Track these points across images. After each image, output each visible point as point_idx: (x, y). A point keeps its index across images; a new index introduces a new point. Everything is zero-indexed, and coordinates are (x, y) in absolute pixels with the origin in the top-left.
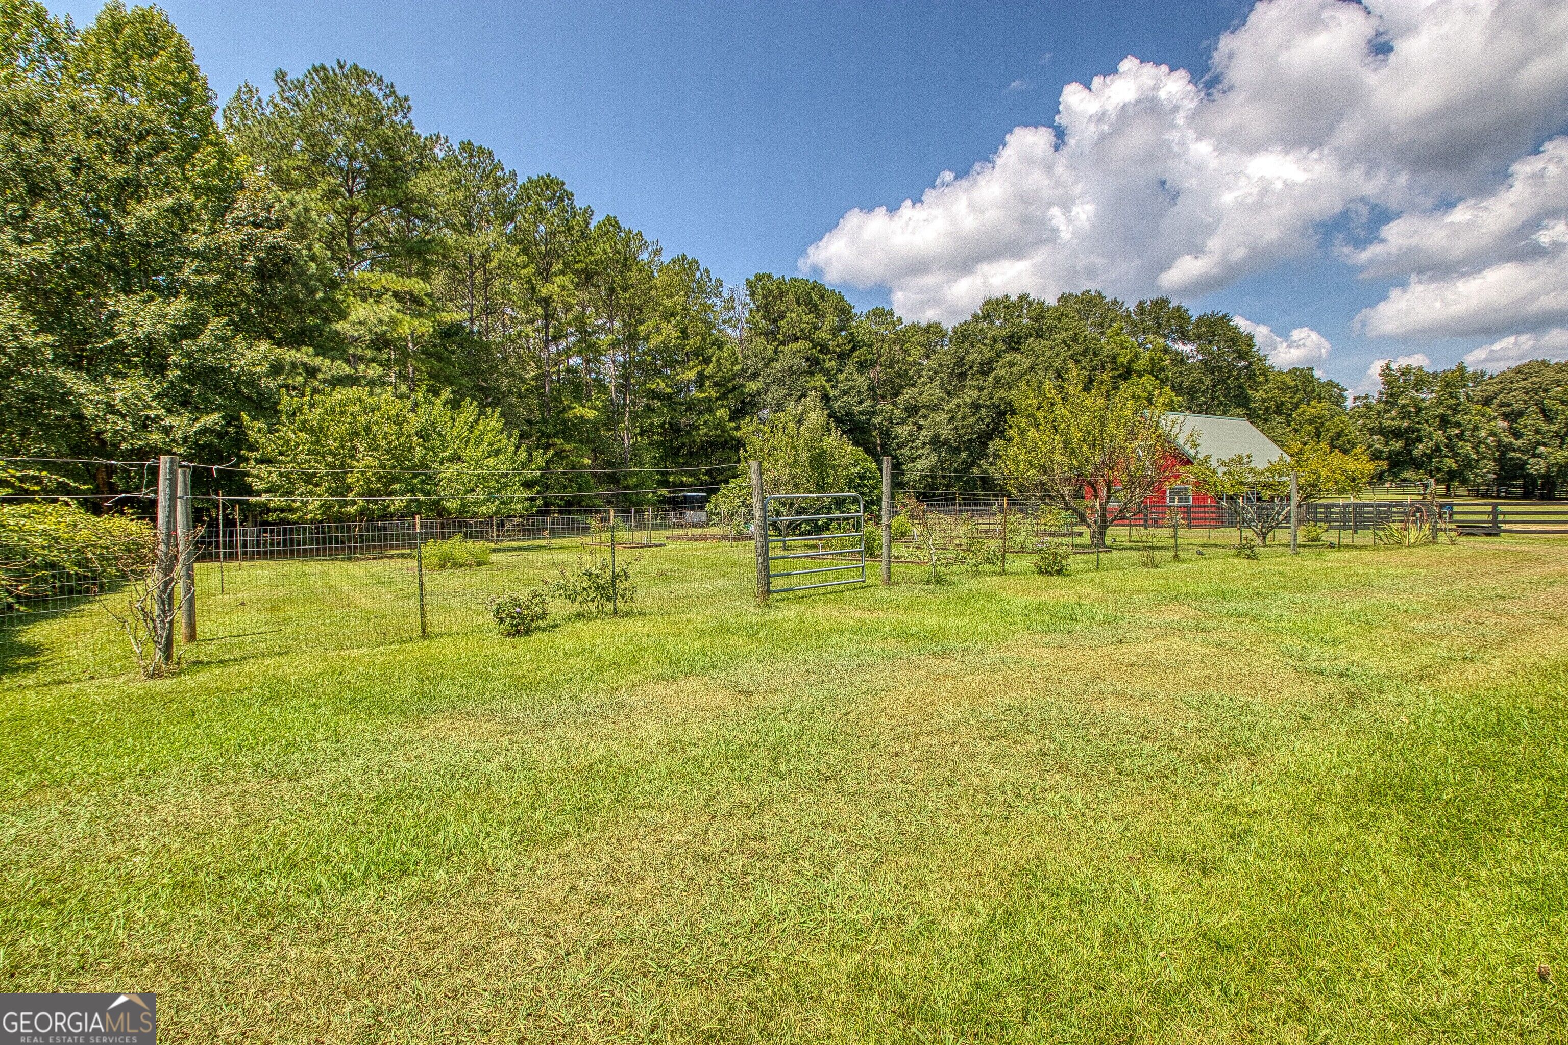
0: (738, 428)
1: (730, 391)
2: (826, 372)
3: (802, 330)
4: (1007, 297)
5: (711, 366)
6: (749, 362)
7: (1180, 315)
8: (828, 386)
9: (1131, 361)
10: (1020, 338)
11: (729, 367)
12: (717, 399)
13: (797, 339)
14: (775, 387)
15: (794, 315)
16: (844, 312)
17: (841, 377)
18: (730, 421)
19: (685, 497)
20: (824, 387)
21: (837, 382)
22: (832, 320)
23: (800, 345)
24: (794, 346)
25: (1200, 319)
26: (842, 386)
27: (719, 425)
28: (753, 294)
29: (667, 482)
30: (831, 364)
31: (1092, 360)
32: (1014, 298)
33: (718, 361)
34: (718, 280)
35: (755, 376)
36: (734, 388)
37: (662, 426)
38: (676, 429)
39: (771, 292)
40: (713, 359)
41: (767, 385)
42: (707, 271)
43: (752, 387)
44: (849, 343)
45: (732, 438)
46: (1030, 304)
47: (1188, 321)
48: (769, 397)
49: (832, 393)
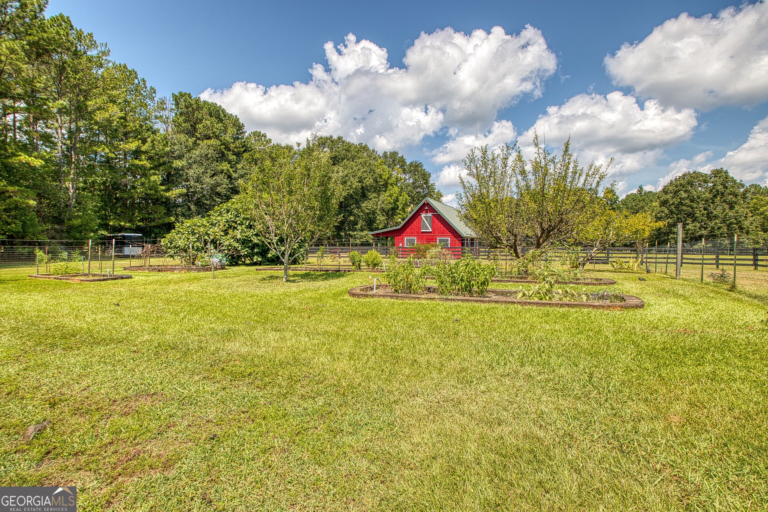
0: (168, 190)
1: (160, 165)
2: (230, 162)
3: (213, 133)
4: (331, 137)
5: (147, 144)
6: (176, 148)
7: (402, 161)
8: (231, 170)
9: (389, 178)
10: (339, 159)
11: (161, 147)
12: (151, 169)
13: (209, 138)
14: (194, 166)
15: (208, 122)
16: (239, 127)
17: (239, 166)
18: (161, 185)
19: (123, 236)
20: (228, 170)
21: (236, 169)
22: (231, 131)
23: (212, 142)
24: (209, 142)
25: (411, 163)
26: (240, 172)
27: (154, 188)
28: (177, 104)
29: (107, 225)
30: (232, 157)
31: (372, 175)
32: (335, 137)
33: (152, 142)
34: (152, 88)
35: (180, 157)
36: (164, 163)
37: (104, 183)
38: (116, 186)
39: (191, 105)
40: (149, 140)
41: (190, 164)
42: (144, 81)
43: (178, 164)
44: (243, 147)
45: (162, 196)
46: (343, 142)
47: (405, 163)
48: (191, 172)
49: (234, 175)
